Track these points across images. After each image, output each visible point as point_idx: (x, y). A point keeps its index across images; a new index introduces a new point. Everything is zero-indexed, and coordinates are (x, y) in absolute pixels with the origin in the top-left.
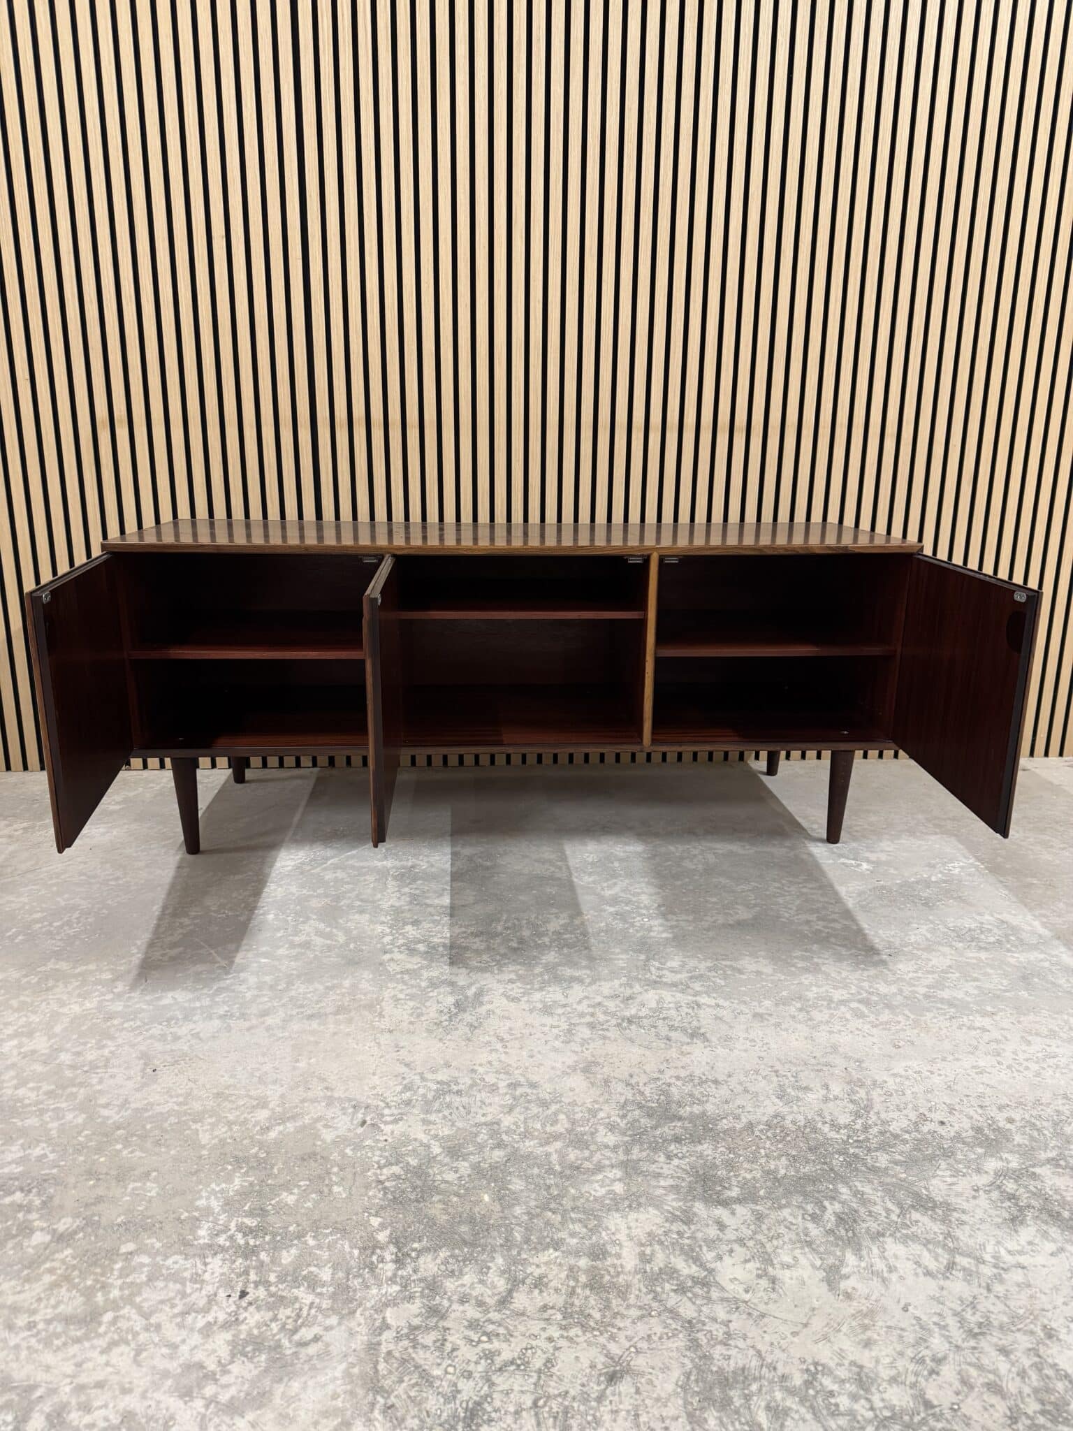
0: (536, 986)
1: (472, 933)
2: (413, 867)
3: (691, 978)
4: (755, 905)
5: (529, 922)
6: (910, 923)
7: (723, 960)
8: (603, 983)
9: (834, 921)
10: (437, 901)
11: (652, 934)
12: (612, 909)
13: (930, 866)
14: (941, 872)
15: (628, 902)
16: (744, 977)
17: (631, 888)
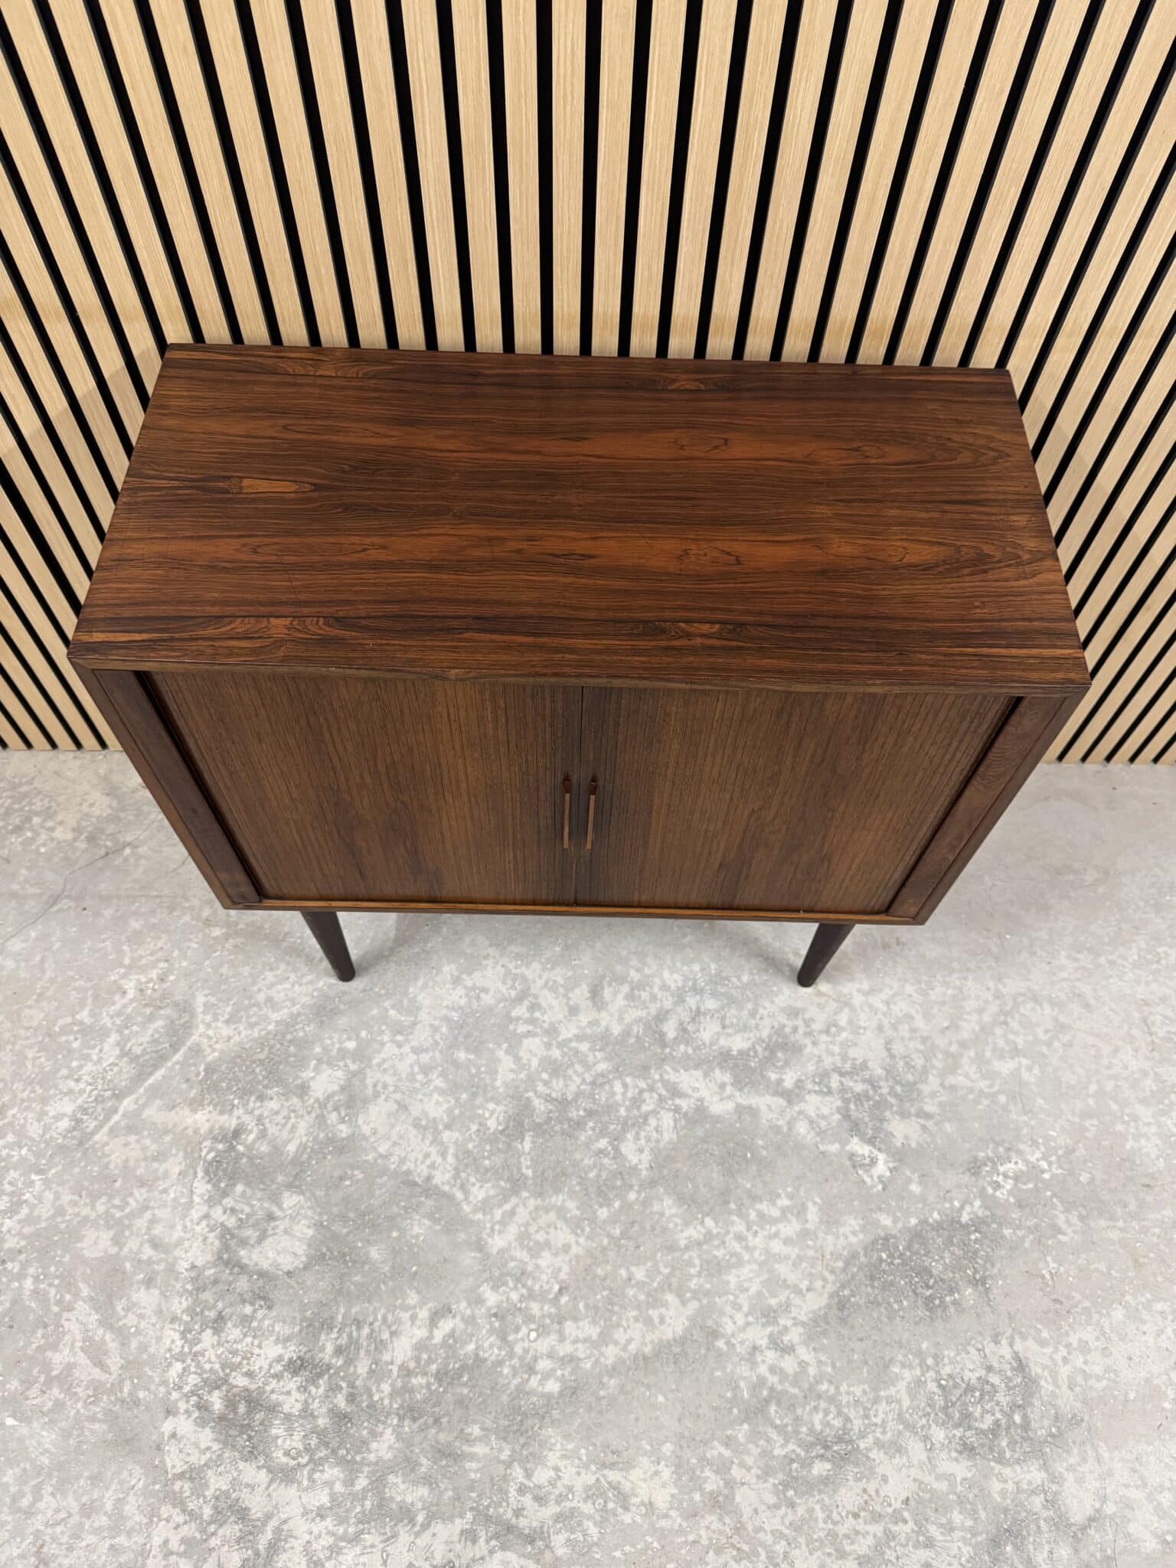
0: (351, 1530)
1: (290, 1360)
2: (237, 1133)
3: (558, 1518)
4: (694, 1298)
5: (370, 1336)
6: (892, 1361)
7: (613, 1466)
8: (438, 1527)
9: (789, 1350)
10: (255, 1256)
11: (534, 1382)
12: (492, 1298)
13: (975, 1168)
14: (982, 1194)
15: (521, 1276)
16: (627, 1518)
17: (532, 1229)
